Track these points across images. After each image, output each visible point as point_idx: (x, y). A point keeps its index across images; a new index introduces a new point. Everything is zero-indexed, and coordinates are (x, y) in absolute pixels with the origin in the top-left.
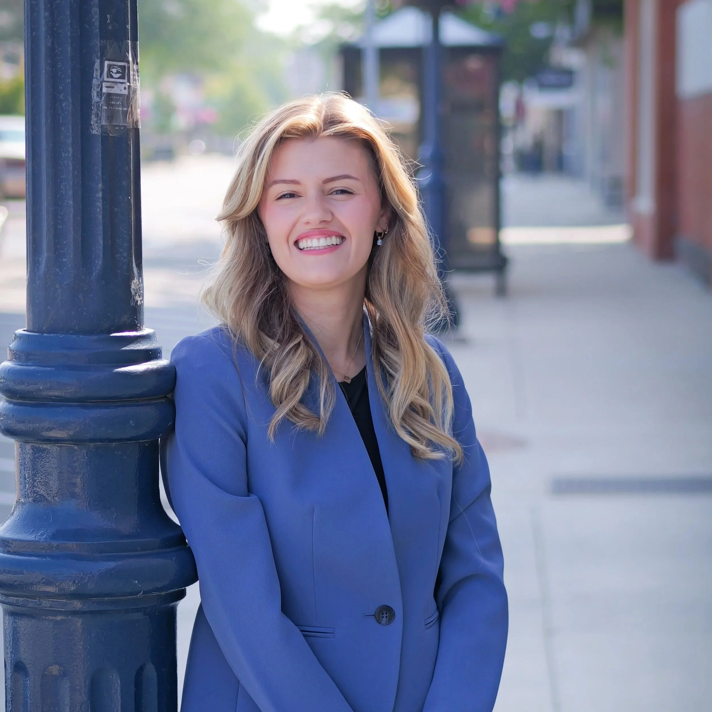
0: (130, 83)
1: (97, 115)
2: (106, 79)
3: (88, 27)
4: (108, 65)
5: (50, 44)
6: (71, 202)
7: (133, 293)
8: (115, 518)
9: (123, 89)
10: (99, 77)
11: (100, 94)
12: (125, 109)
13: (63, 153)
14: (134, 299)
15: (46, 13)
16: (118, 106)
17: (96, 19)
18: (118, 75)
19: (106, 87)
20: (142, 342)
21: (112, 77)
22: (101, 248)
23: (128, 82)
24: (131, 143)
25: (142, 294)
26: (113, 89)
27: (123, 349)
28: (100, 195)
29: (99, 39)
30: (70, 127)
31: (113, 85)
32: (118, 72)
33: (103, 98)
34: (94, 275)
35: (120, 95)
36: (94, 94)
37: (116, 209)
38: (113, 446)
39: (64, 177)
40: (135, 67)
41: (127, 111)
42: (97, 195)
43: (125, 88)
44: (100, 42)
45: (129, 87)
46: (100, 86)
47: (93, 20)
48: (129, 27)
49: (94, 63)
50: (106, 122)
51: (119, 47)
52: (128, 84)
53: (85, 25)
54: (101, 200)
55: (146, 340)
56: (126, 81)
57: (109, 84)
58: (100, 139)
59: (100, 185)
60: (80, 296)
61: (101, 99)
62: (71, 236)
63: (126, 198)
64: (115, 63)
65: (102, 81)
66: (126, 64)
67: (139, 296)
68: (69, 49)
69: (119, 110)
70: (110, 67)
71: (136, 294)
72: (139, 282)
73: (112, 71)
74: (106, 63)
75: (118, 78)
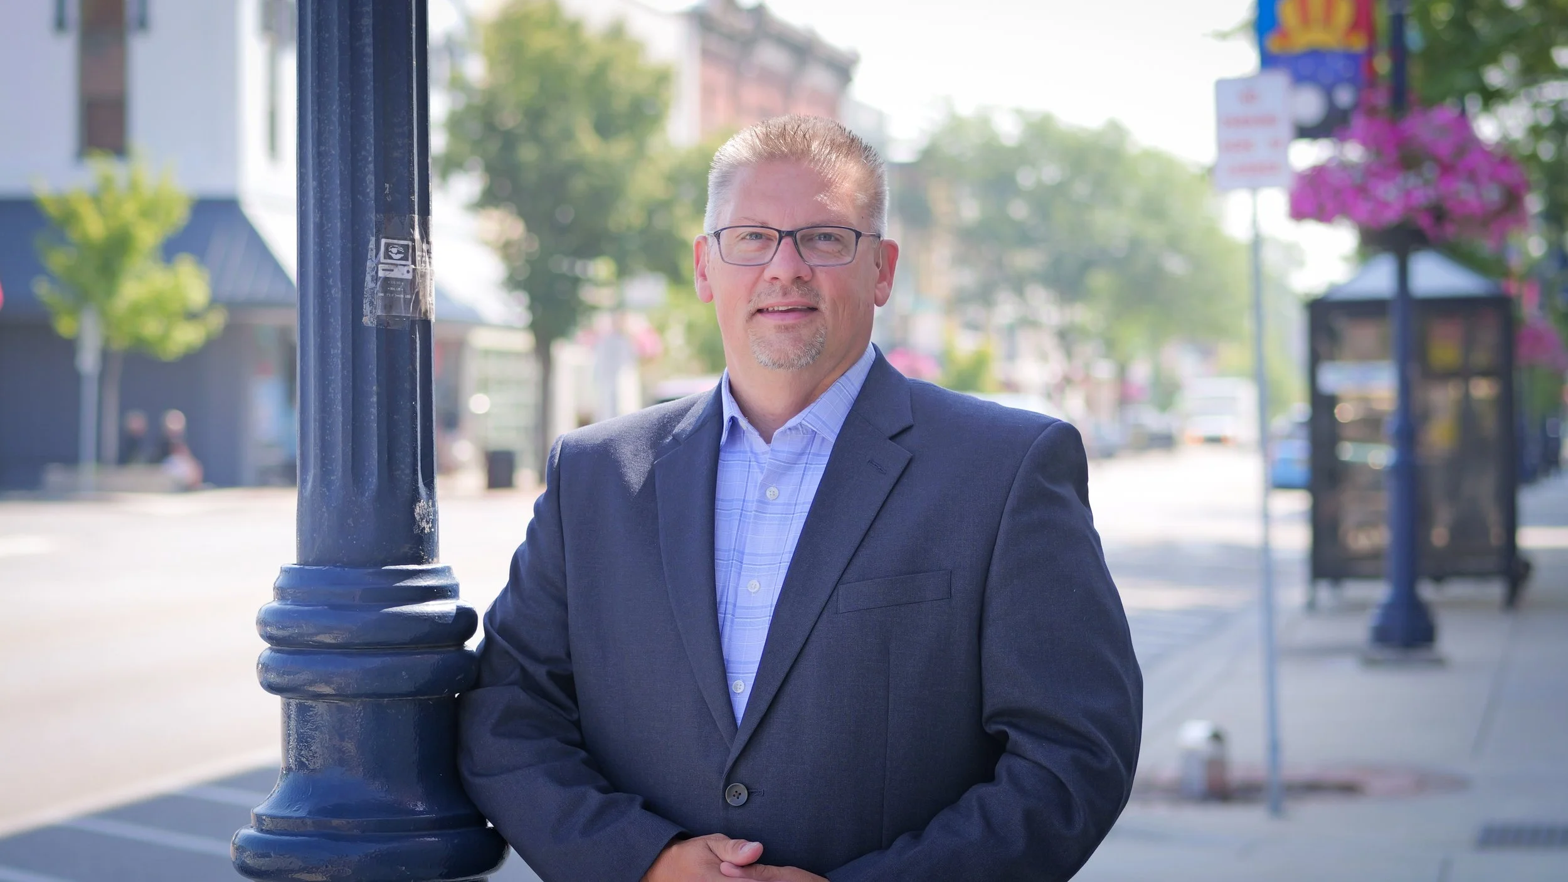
0: (415, 266)
1: (371, 303)
2: (382, 260)
3: (361, 198)
4: (385, 243)
5: (317, 219)
6: (340, 408)
7: (418, 518)
8: (386, 791)
9: (405, 272)
10: (374, 259)
11: (376, 279)
12: (408, 297)
13: (332, 350)
14: (419, 526)
15: (314, 182)
16: (400, 293)
17: (371, 190)
18: (399, 256)
19: (383, 270)
20: (424, 577)
21: (391, 258)
22: (375, 463)
23: (412, 264)
24: (416, 337)
25: (433, 520)
26: (392, 273)
27: (398, 584)
28: (375, 399)
29: (374, 213)
30: (340, 318)
31: (392, 267)
32: (399, 252)
33: (379, 283)
34: (367, 495)
35: (401, 280)
36: (368, 278)
37: (395, 417)
38: (385, 702)
39: (333, 378)
40: (425, 246)
41: (411, 299)
42: (371, 400)
43: (408, 272)
44: (376, 217)
45: (414, 270)
46: (376, 268)
47: (368, 190)
48: (416, 198)
49: (368, 242)
50: (382, 312)
51: (401, 223)
52: (413, 267)
53: (359, 196)
54: (376, 406)
55: (432, 575)
56: (410, 262)
57: (386, 267)
58: (375, 332)
59: (375, 388)
60: (350, 521)
61: (376, 284)
62: (339, 449)
63: (408, 404)
64: (395, 241)
65: (378, 263)
66: (410, 243)
67: (428, 522)
68: (339, 224)
69: (400, 298)
70: (387, 246)
71: (422, 519)
72: (428, 505)
73: (391, 251)
74: (383, 241)
75: (399, 260)
